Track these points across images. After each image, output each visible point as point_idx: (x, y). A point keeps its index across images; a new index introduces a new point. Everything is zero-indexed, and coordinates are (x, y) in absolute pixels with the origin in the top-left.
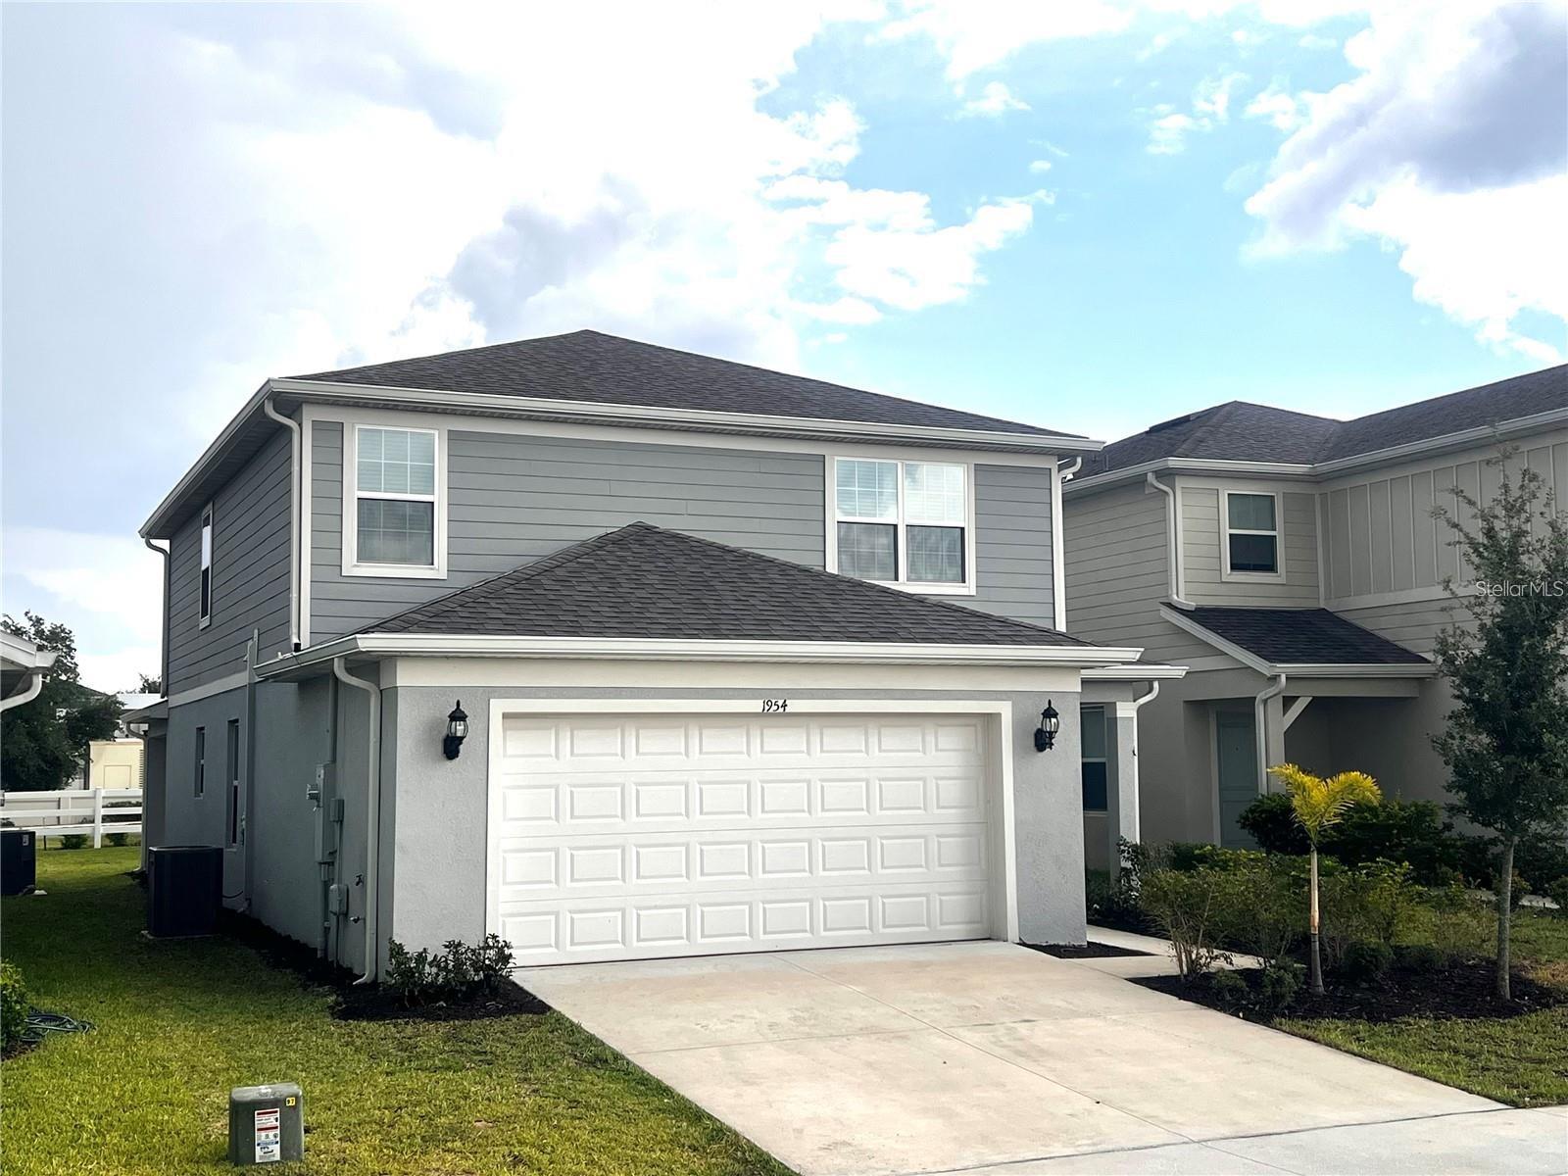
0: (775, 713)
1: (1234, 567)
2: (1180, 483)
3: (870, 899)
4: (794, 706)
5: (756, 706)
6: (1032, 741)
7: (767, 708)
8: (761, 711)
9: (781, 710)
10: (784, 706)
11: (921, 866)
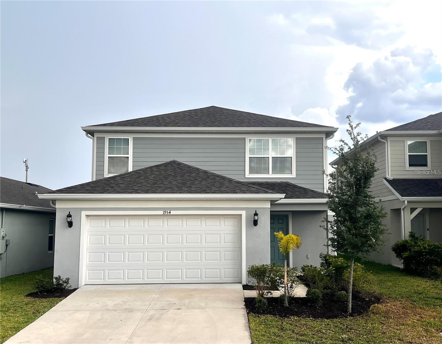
0: (167, 214)
1: (410, 165)
2: (389, 139)
3: (201, 269)
4: (173, 213)
5: (161, 213)
6: (253, 223)
7: (164, 213)
8: (163, 214)
9: (169, 214)
10: (170, 212)
11: (218, 260)
